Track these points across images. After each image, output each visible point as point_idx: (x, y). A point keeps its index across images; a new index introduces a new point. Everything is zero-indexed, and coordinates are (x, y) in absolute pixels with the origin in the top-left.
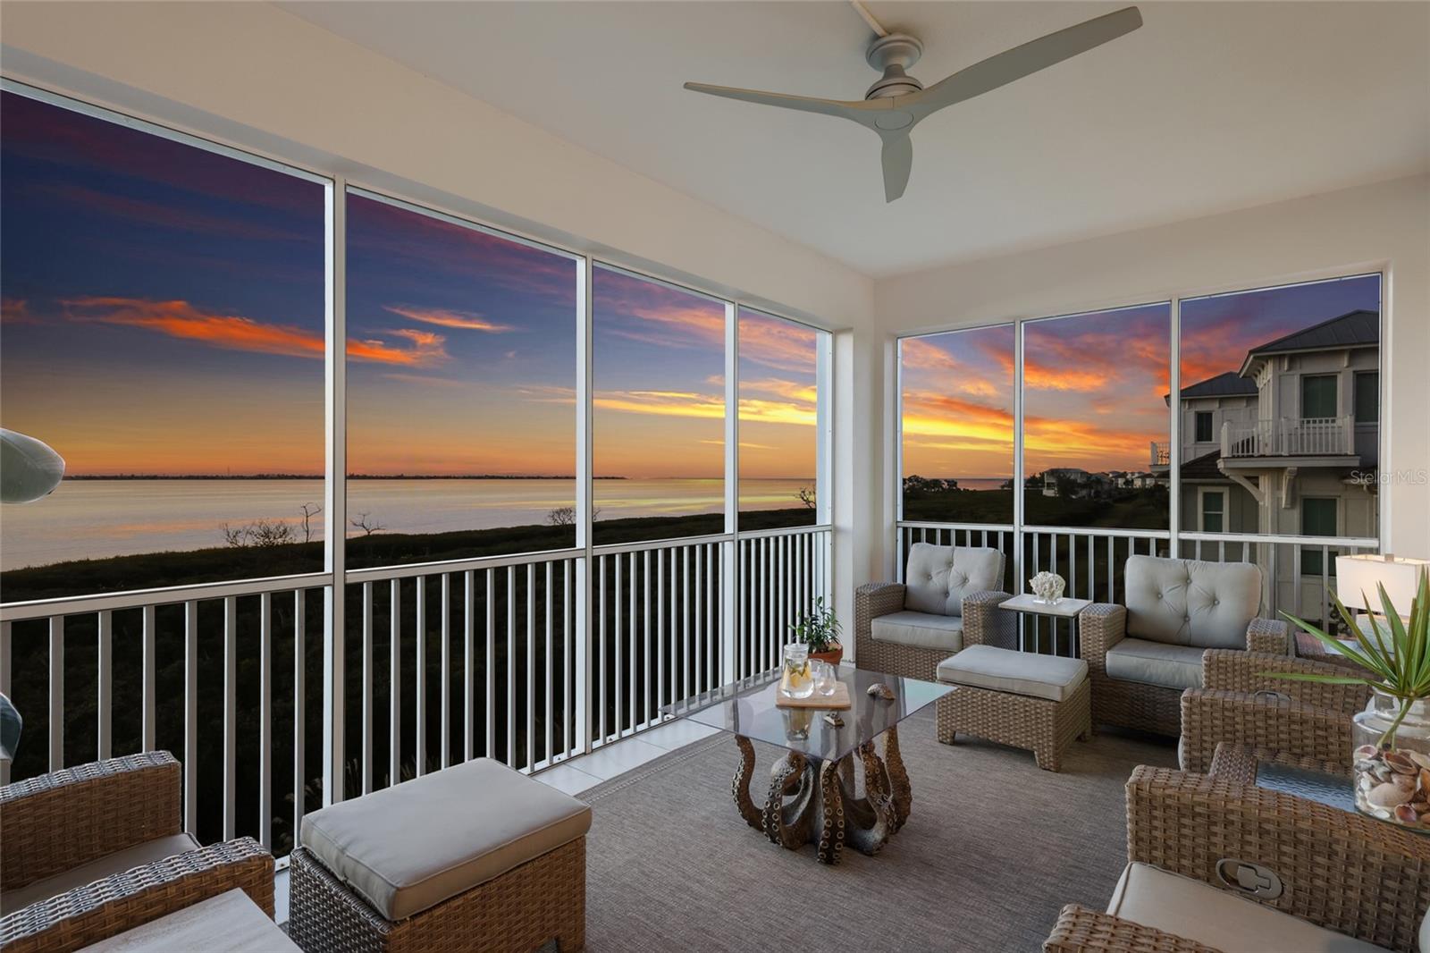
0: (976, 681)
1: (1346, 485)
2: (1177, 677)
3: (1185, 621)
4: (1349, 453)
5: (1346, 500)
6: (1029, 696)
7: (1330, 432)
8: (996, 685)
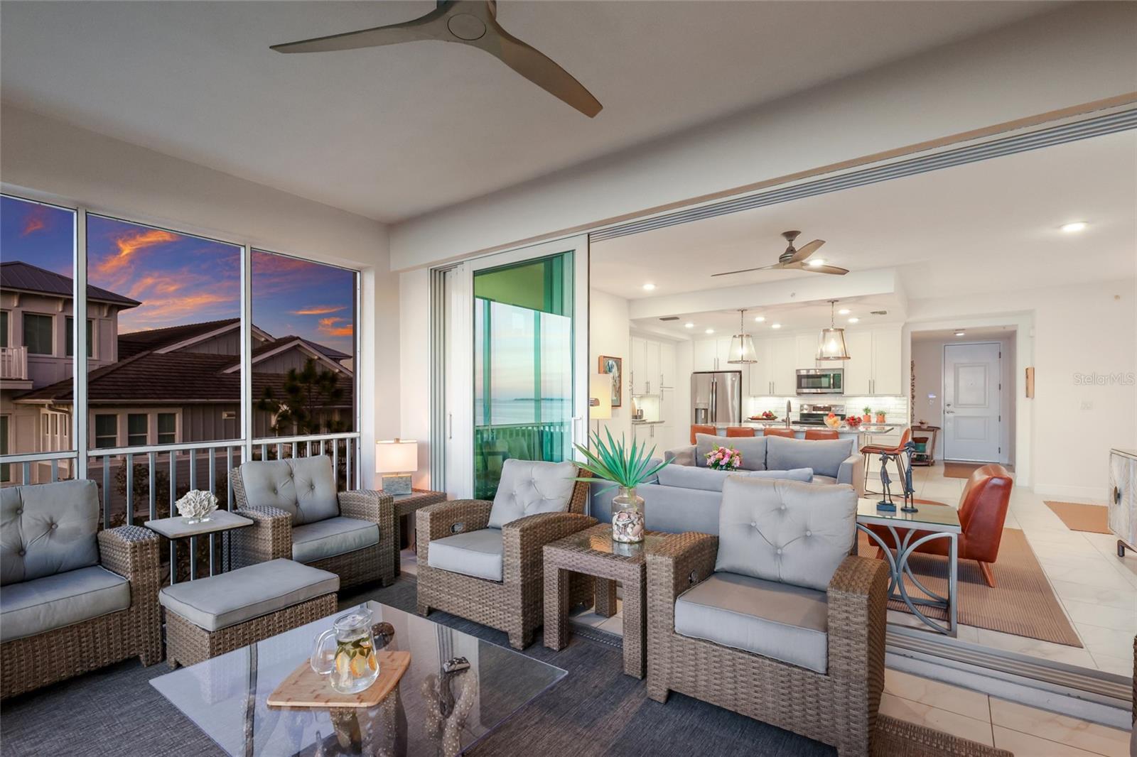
0: (261, 611)
1: (16, 404)
2: (344, 545)
3: (297, 506)
4: (23, 378)
5: (16, 417)
6: (313, 599)
7: (6, 360)
8: (281, 604)
